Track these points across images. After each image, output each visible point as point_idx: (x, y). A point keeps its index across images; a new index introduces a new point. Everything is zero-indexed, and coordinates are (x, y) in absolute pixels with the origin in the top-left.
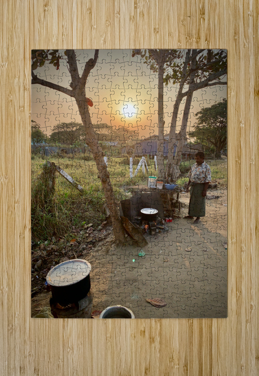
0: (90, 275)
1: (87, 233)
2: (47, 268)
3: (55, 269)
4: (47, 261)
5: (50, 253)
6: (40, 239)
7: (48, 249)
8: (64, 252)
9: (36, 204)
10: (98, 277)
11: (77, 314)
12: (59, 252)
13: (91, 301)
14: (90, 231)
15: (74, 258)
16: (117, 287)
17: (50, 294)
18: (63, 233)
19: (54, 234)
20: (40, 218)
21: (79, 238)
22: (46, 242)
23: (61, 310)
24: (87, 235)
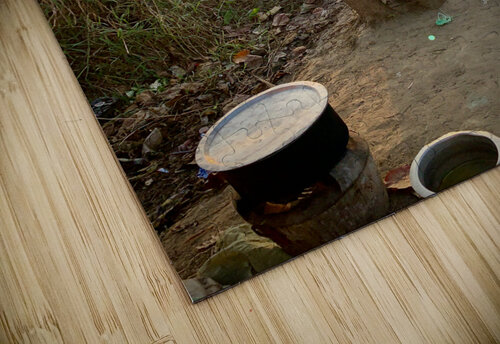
0: (332, 105)
1: (276, 27)
2: (186, 139)
3: (216, 131)
4: (180, 124)
5: (180, 104)
6: (129, 87)
7: (170, 96)
8: (224, 86)
9: (77, 18)
10: (357, 101)
11: (342, 200)
12: (208, 93)
13: (365, 157)
14: (279, 21)
15: (264, 87)
16: (422, 101)
17: (230, 191)
18: (200, 49)
19: (173, 60)
20: (108, 41)
21: (257, 43)
22: (155, 85)
23: (286, 213)
24: (278, 31)
